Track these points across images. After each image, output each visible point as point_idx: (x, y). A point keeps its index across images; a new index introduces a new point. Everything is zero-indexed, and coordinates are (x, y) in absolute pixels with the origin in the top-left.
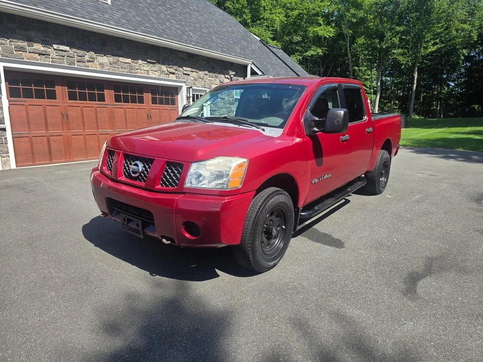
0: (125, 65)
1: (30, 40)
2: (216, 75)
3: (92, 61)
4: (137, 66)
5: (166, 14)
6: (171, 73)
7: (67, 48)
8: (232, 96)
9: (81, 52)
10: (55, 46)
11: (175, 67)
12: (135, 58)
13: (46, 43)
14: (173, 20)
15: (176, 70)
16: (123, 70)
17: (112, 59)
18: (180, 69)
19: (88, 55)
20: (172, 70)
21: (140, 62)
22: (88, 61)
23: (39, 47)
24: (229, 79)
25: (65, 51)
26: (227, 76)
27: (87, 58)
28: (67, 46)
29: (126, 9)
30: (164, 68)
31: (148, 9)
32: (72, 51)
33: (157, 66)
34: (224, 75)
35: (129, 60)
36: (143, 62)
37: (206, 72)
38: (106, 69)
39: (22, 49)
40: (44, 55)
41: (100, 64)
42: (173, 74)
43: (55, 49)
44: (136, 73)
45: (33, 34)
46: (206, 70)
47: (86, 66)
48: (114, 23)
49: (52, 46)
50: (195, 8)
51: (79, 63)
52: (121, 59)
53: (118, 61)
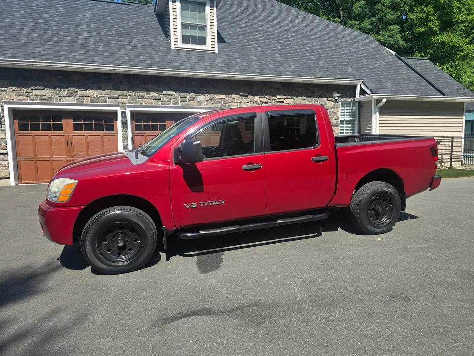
0: (220, 101)
1: (148, 90)
2: (316, 99)
3: (192, 100)
4: (230, 100)
5: (273, 50)
6: (263, 103)
7: (173, 93)
8: (336, 118)
9: (183, 95)
10: (165, 93)
11: (268, 97)
12: (228, 93)
13: (159, 91)
14: (278, 54)
15: (269, 99)
16: (217, 105)
17: (208, 97)
18: (274, 98)
19: (189, 96)
20: (265, 100)
21: (233, 96)
22: (189, 101)
23: (153, 94)
24: (333, 101)
25: (172, 95)
26: (330, 99)
27: (188, 98)
28: (174, 91)
29: (231, 54)
30: (257, 99)
31: (256, 49)
32: (177, 95)
33: (250, 98)
34: (327, 98)
35: (224, 96)
36: (236, 96)
37: (304, 98)
38: (203, 105)
39: (142, 97)
40: (156, 100)
41: (198, 102)
42: (267, 103)
43: (164, 95)
44: (229, 106)
45: (150, 86)
46: (304, 96)
47: (187, 105)
48: (210, 68)
49: (162, 93)
50: (318, 36)
51: (182, 103)
52: (216, 96)
53: (214, 98)
